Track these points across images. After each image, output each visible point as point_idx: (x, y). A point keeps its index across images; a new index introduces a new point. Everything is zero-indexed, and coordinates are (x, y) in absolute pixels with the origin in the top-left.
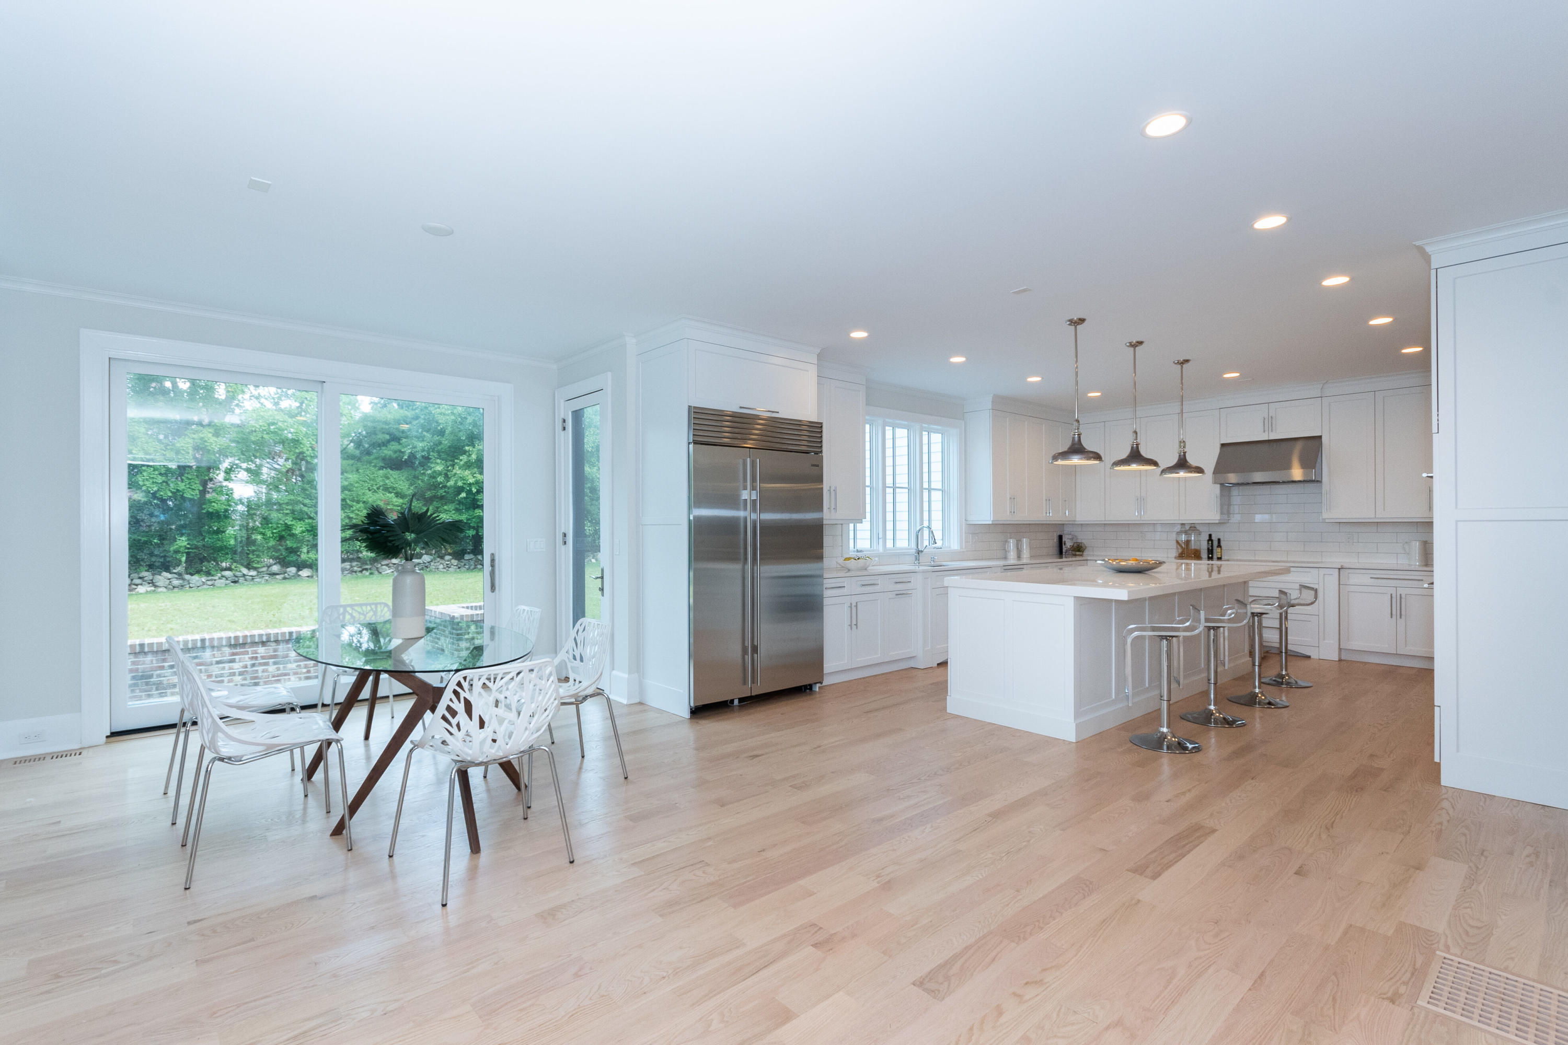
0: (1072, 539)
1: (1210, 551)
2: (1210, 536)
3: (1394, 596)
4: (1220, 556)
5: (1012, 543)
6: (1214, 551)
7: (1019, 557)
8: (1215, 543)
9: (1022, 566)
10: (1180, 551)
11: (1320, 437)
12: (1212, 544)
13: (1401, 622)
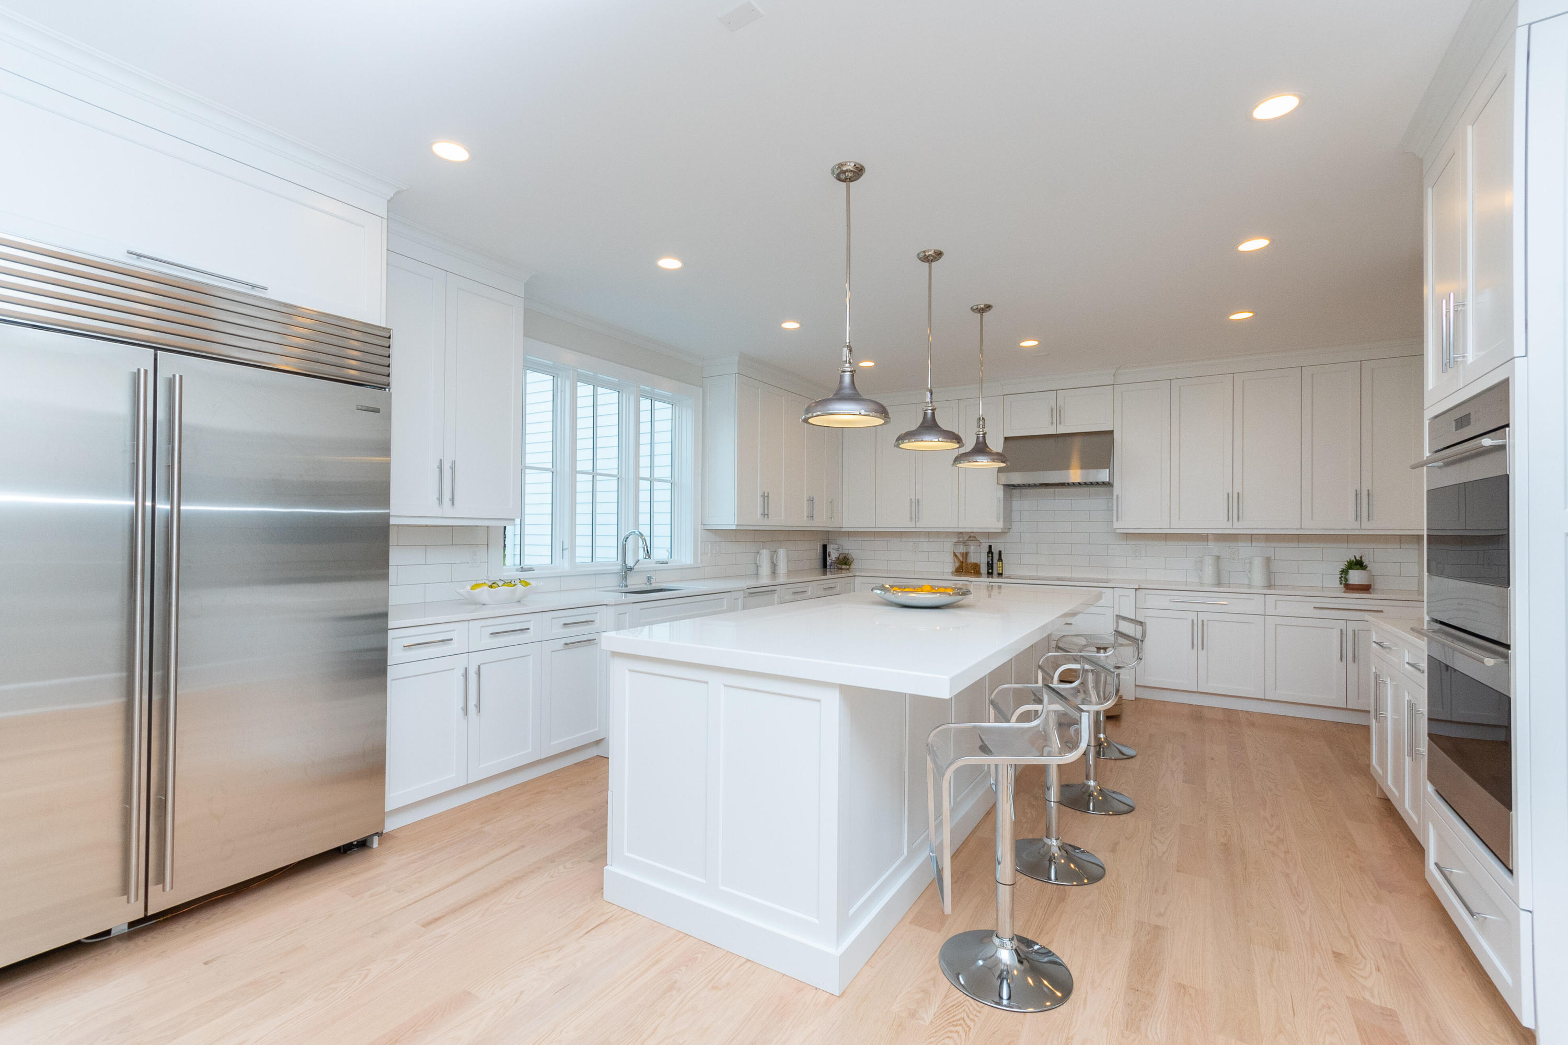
0: (838, 550)
1: (990, 566)
2: (990, 547)
3: (1195, 622)
4: (1001, 572)
5: (765, 554)
6: (995, 566)
7: (774, 572)
8: (996, 557)
9: (774, 588)
10: (957, 565)
11: (1112, 432)
12: (992, 557)
13: (1202, 654)
